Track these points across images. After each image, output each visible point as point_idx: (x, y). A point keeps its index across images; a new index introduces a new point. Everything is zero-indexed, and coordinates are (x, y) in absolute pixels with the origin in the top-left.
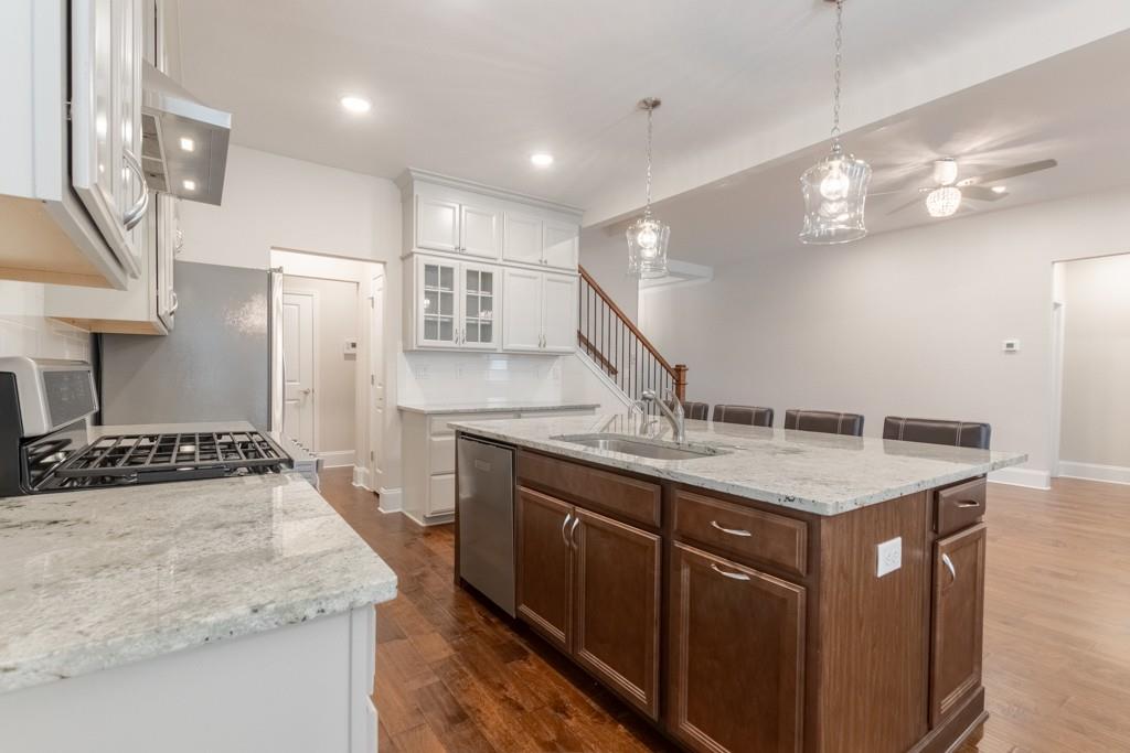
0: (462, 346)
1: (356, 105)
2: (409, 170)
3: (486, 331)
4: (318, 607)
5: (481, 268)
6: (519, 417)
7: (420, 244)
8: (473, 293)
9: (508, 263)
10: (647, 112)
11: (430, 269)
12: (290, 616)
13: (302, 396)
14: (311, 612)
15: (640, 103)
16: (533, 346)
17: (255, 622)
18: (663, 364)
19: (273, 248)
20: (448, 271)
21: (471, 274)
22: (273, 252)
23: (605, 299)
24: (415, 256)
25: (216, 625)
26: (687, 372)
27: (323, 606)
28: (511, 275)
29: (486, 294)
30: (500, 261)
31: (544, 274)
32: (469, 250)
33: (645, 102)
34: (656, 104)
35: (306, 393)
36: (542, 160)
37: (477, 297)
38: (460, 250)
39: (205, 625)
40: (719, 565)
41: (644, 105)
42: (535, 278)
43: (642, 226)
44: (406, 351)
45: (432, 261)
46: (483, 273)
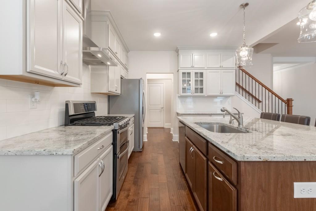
0: (194, 95)
1: (157, 35)
2: (177, 47)
3: (202, 90)
4: (56, 153)
5: (199, 71)
6: (211, 116)
7: (181, 67)
8: (197, 79)
9: (209, 68)
10: (243, 8)
11: (184, 73)
12: (50, 153)
13: (161, 109)
14: (54, 153)
15: (240, 6)
16: (218, 94)
17: (44, 153)
19: (147, 73)
20: (189, 74)
21: (196, 73)
22: (147, 74)
23: (250, 76)
24: (179, 70)
25: (38, 151)
26: (293, 101)
27: (57, 153)
28: (210, 72)
29: (201, 79)
30: (206, 68)
31: (222, 70)
32: (195, 66)
33: (242, 5)
34: (247, 5)
35: (162, 108)
36: (214, 35)
37: (198, 80)
38: (193, 67)
39: (36, 151)
40: (216, 173)
41: (241, 7)
42: (218, 72)
43: (241, 49)
44: (179, 97)
45: (184, 71)
46: (200, 73)
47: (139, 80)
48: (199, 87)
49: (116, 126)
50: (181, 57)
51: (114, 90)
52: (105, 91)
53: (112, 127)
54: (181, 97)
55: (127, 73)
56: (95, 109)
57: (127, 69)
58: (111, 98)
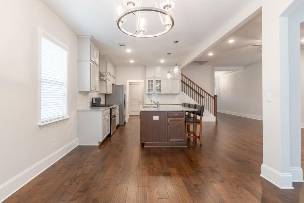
0: (155, 93)
2: (145, 65)
5: (158, 79)
7: (147, 76)
8: (157, 84)
11: (149, 80)
16: (170, 93)
18: (211, 96)
19: (127, 80)
24: (147, 79)
28: (164, 80)
32: (156, 76)
38: (154, 77)
44: (147, 95)
45: (149, 79)
46: (159, 80)
47: (122, 86)
48: (158, 88)
49: (111, 107)
50: (147, 70)
51: (109, 92)
52: (105, 92)
53: (110, 108)
54: (147, 94)
55: (116, 80)
56: (101, 101)
57: (115, 78)
58: (106, 95)
